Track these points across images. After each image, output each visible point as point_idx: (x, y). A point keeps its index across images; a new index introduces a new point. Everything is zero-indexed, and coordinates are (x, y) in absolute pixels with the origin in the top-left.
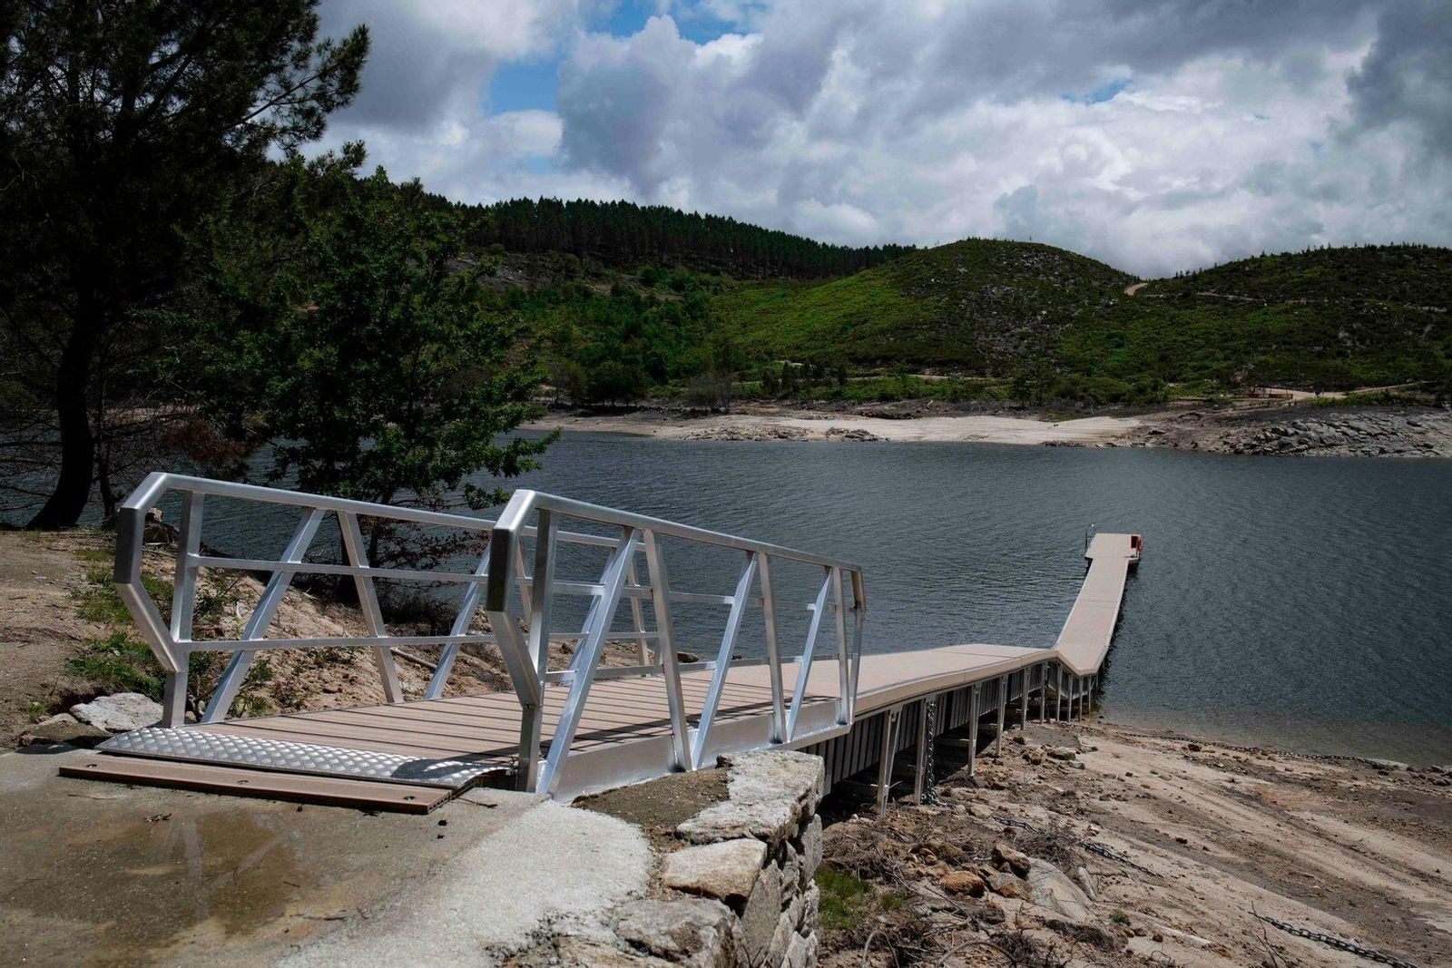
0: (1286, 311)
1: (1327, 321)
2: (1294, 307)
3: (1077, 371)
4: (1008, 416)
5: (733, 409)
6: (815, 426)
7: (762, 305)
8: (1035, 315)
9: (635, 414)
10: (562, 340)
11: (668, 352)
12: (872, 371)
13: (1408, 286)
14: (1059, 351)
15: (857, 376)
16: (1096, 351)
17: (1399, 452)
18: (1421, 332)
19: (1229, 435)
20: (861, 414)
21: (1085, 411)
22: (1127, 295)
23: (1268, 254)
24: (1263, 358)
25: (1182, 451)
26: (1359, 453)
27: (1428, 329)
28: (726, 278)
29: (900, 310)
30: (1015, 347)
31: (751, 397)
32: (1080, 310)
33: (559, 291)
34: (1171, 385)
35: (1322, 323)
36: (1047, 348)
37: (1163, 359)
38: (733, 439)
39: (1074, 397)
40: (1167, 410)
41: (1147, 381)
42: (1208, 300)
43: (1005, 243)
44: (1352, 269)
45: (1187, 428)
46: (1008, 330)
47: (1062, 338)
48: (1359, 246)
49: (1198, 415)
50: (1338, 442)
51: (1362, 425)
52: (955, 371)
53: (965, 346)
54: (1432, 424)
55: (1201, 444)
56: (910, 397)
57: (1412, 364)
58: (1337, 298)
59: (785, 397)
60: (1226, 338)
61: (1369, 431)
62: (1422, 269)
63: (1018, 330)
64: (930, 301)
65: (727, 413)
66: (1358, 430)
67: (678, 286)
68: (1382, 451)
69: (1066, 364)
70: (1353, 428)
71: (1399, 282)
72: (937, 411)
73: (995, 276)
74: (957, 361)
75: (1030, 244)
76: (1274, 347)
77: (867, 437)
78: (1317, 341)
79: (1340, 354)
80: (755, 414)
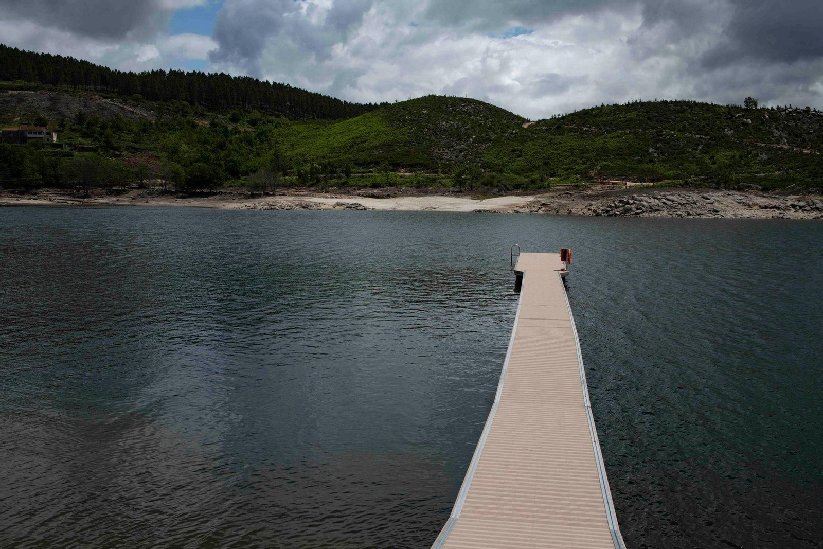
0: (618, 137)
1: (642, 142)
2: (622, 134)
3: (494, 171)
4: (451, 196)
5: (277, 193)
6: (327, 202)
7: (304, 134)
8: (469, 138)
9: (215, 197)
10: (174, 152)
11: (240, 159)
12: (368, 170)
13: (687, 124)
14: (482, 159)
15: (359, 173)
16: (506, 159)
17: (699, 214)
18: (696, 149)
19: (591, 205)
20: (359, 195)
21: (499, 194)
22: (523, 128)
23: (606, 105)
24: (606, 163)
25: (562, 215)
26: (674, 215)
27: (700, 147)
28: (284, 119)
29: (386, 135)
30: (457, 157)
31: (290, 186)
32: (496, 136)
33: (176, 123)
34: (551, 179)
35: (639, 144)
36: (476, 157)
37: (546, 164)
38: (271, 209)
39: (492, 185)
40: (550, 192)
41: (536, 176)
42: (571, 130)
43: (451, 98)
44: (654, 114)
45: (564, 201)
46: (452, 147)
47: (485, 151)
48: (658, 101)
49: (570, 194)
50: (661, 209)
51: (675, 198)
52: (419, 170)
53: (426, 155)
54: (716, 198)
55: (573, 211)
56: (390, 185)
57: (694, 167)
58: (648, 129)
59: (312, 186)
60: (583, 152)
61: (680, 202)
62: (694, 114)
63: (458, 147)
64: (405, 129)
65: (273, 195)
66: (673, 201)
67: (253, 123)
68: (689, 214)
69: (487, 167)
70: (669, 200)
71: (680, 121)
72: (407, 194)
73: (445, 116)
74: (420, 164)
75: (465, 99)
76: (612, 157)
77: (360, 208)
78: (637, 154)
79: (651, 161)
80: (291, 195)
